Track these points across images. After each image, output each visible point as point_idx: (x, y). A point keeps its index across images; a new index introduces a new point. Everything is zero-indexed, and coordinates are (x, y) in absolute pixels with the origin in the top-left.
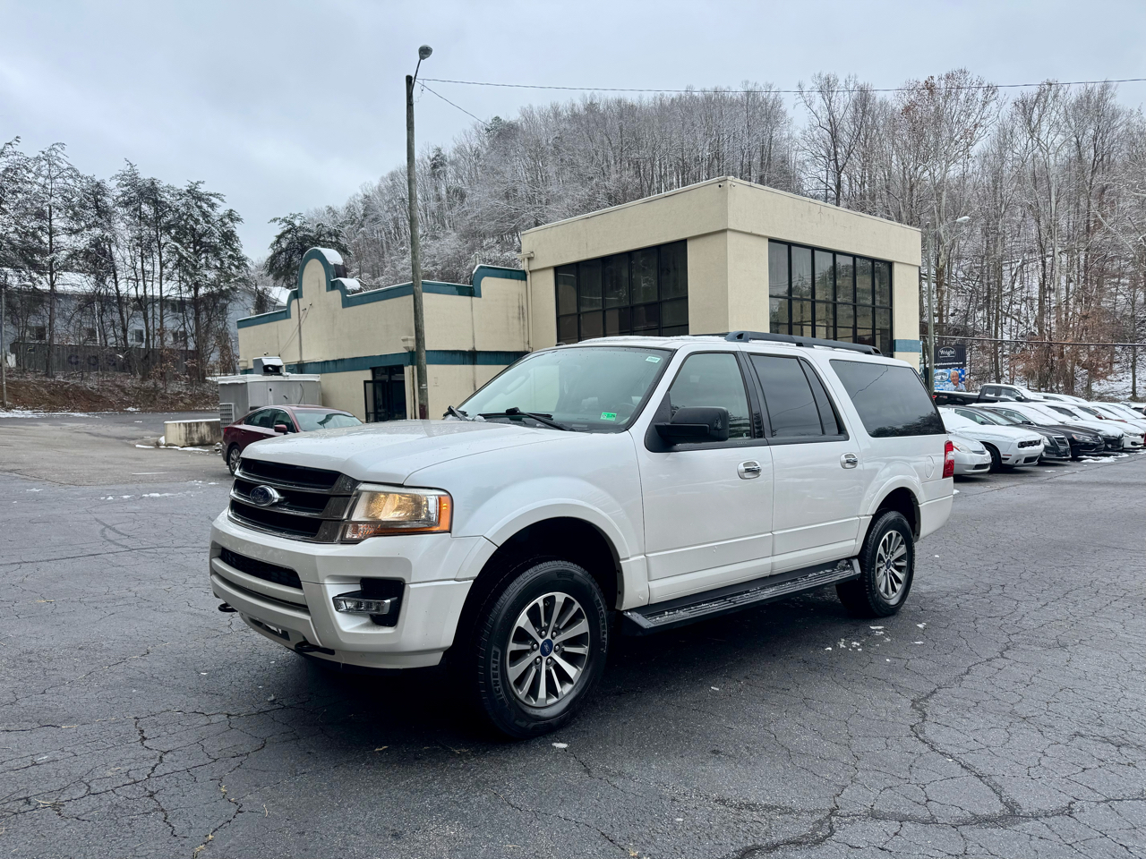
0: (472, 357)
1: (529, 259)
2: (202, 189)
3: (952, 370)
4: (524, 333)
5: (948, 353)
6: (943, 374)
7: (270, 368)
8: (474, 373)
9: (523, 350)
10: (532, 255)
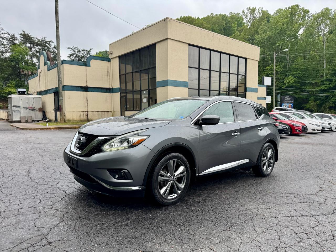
0: (86, 89)
1: (111, 54)
2: (47, 40)
3: (289, 104)
4: (109, 81)
5: (288, 98)
6: (286, 105)
7: (20, 92)
8: (87, 95)
9: (109, 87)
10: (112, 52)
